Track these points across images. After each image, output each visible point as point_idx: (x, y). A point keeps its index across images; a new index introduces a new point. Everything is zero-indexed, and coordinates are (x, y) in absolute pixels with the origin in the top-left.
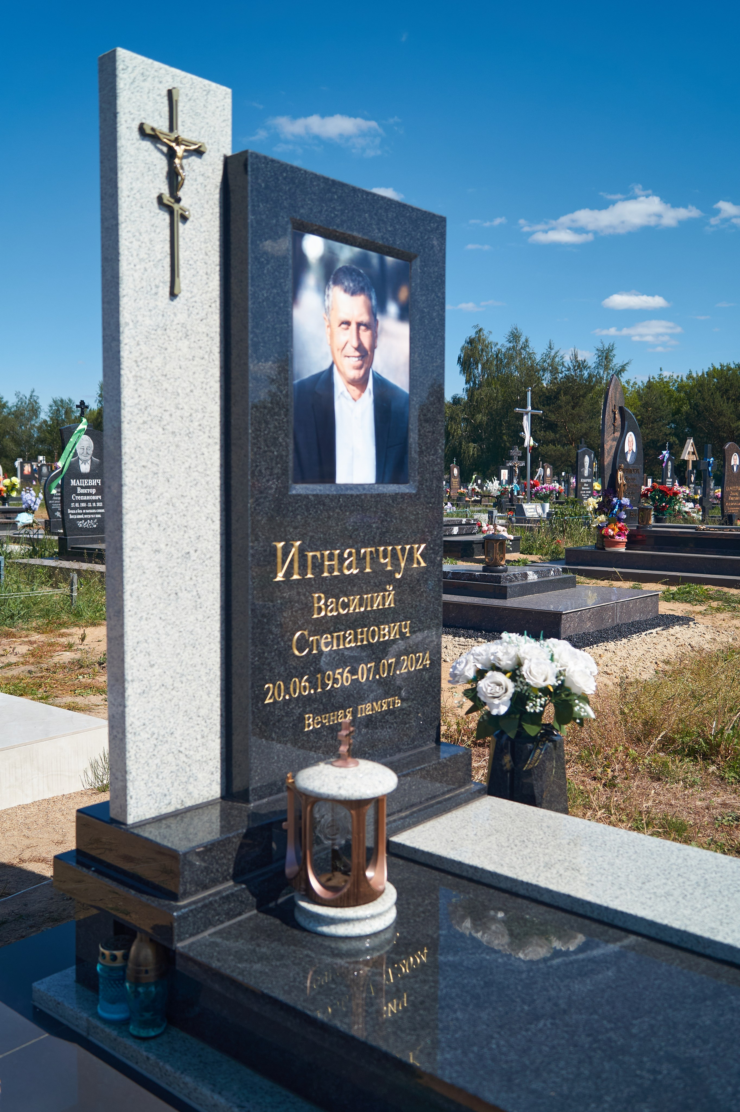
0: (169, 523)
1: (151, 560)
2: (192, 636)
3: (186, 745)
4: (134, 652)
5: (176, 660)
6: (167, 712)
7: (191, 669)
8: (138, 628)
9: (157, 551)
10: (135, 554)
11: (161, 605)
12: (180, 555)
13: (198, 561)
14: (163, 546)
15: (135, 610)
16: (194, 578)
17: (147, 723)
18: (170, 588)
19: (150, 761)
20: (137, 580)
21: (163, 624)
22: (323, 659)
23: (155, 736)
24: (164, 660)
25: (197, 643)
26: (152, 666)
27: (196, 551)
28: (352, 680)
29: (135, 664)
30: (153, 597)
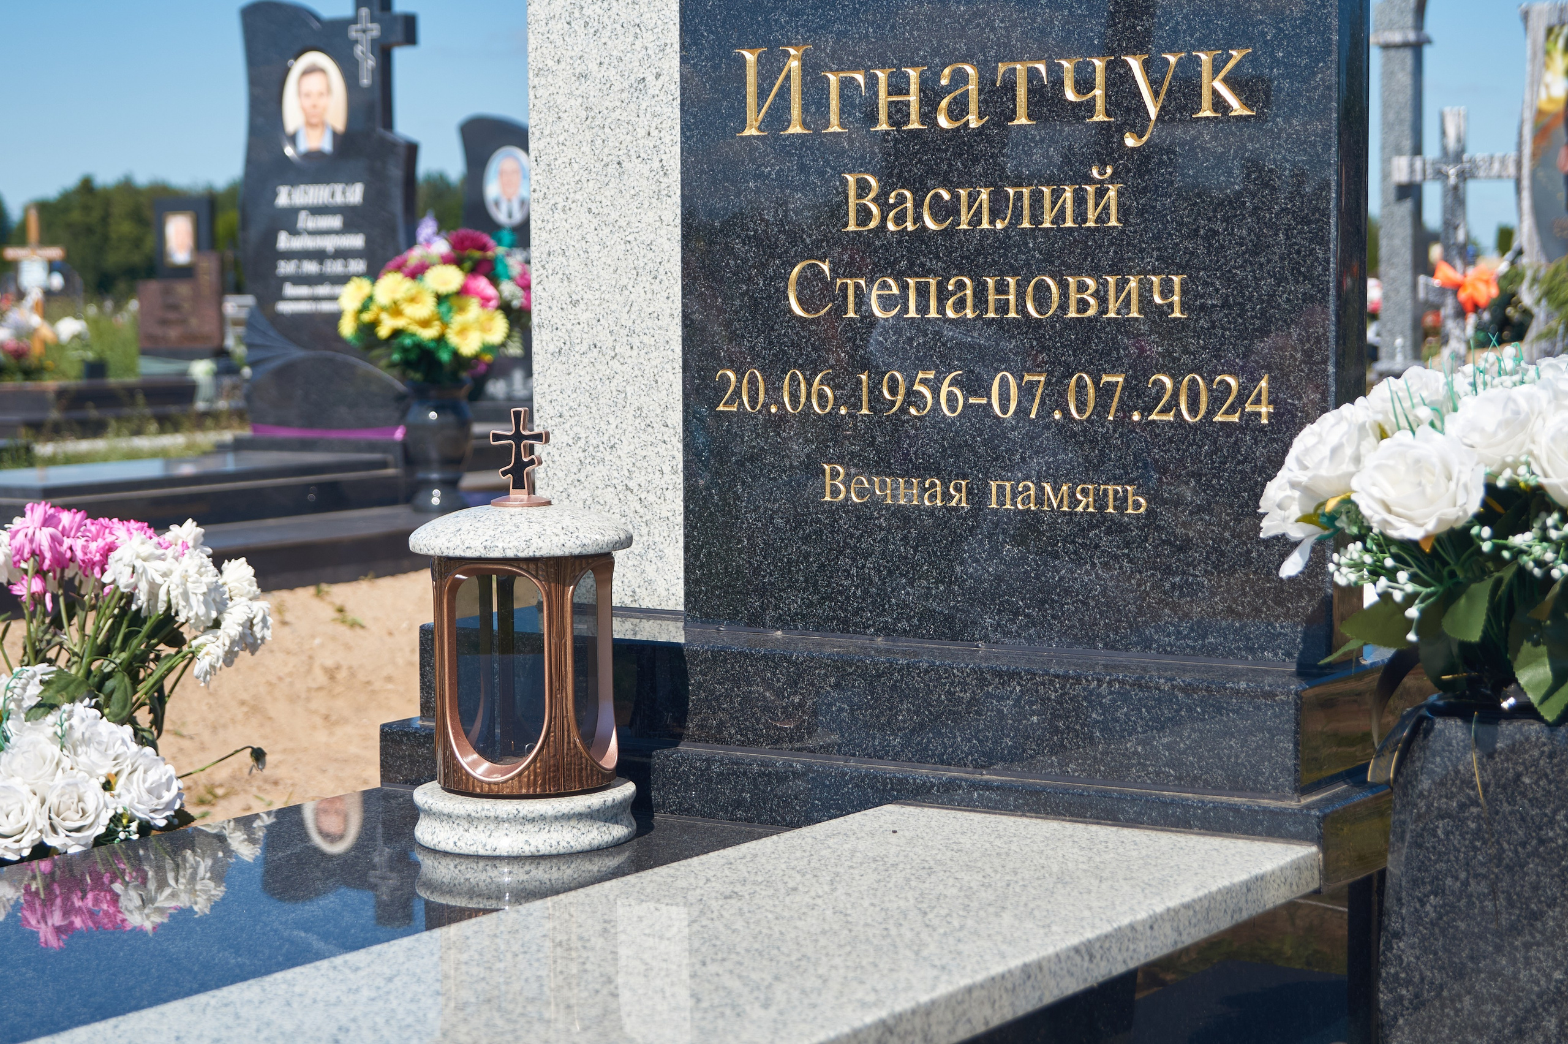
0: (605, 20)
1: (571, 93)
2: (650, 255)
3: (640, 478)
4: (541, 271)
5: (621, 299)
6: (602, 401)
7: (649, 323)
8: (550, 226)
9: (583, 76)
10: (543, 82)
11: (591, 183)
12: (626, 84)
13: (662, 96)
14: (593, 67)
15: (544, 190)
16: (654, 133)
17: (566, 414)
18: (606, 150)
19: (572, 490)
20: (546, 132)
21: (595, 222)
22: (876, 336)
23: (582, 443)
24: (598, 294)
25: (661, 270)
26: (575, 303)
27: (658, 76)
28: (966, 405)
29: (544, 295)
30: (576, 166)
